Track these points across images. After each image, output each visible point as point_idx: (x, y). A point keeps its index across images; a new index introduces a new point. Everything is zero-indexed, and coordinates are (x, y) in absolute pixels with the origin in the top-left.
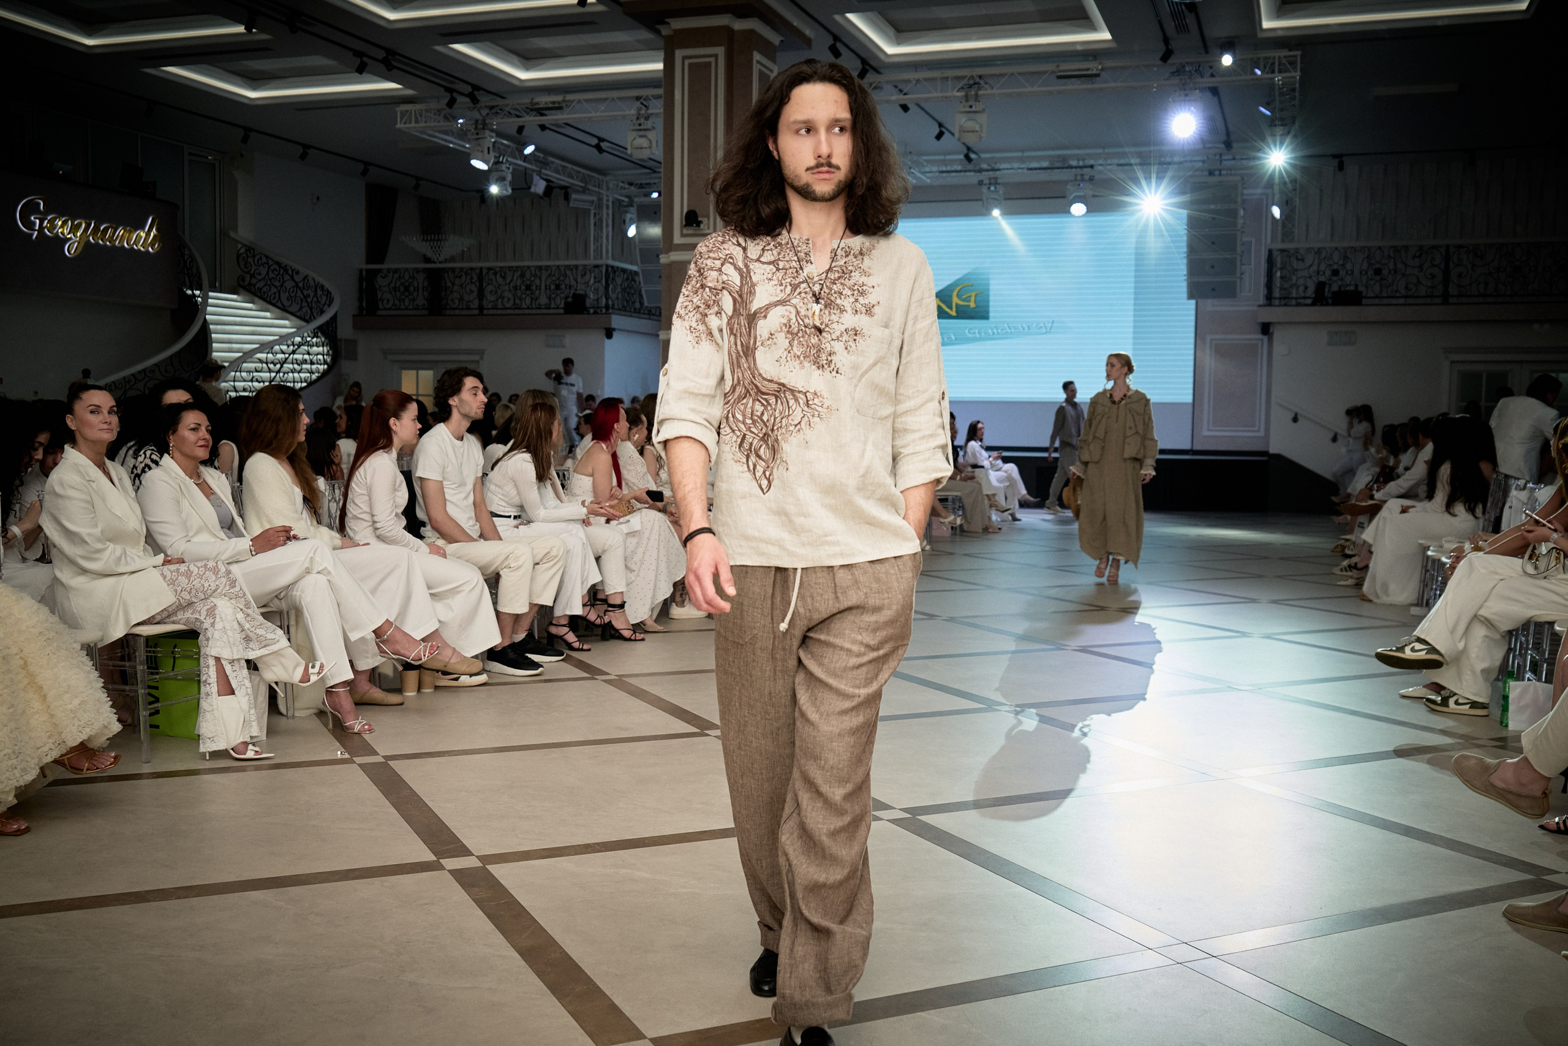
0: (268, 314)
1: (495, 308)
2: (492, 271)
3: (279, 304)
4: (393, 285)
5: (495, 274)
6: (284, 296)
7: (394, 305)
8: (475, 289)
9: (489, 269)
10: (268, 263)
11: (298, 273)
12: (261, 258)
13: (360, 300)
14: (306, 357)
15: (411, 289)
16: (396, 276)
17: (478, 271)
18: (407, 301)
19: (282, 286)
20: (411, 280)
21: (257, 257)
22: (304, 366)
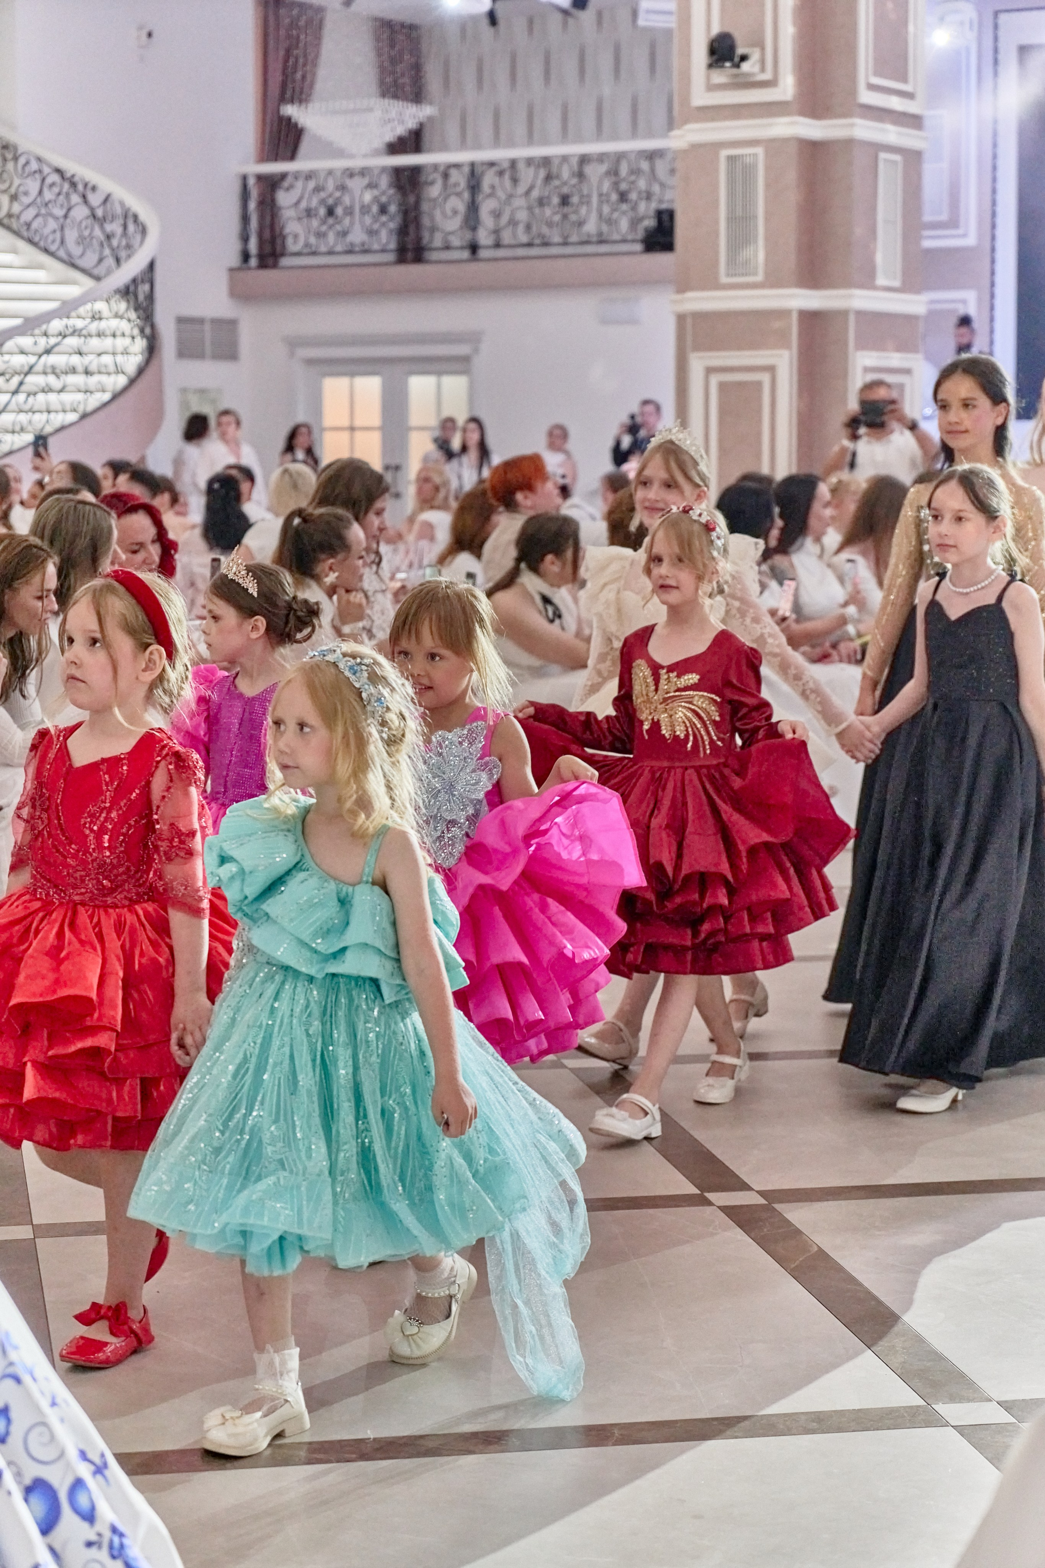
0: (41, 275)
1: (498, 245)
2: (494, 169)
3: (62, 253)
4: (303, 205)
5: (501, 173)
6: (71, 236)
7: (307, 245)
8: (461, 207)
9: (492, 164)
10: (40, 171)
11: (94, 188)
12: (27, 163)
13: (245, 239)
14: (75, 360)
15: (339, 211)
16: (312, 184)
17: (466, 170)
18: (331, 237)
19: (66, 216)
20: (338, 194)
21: (22, 161)
22: (71, 379)
